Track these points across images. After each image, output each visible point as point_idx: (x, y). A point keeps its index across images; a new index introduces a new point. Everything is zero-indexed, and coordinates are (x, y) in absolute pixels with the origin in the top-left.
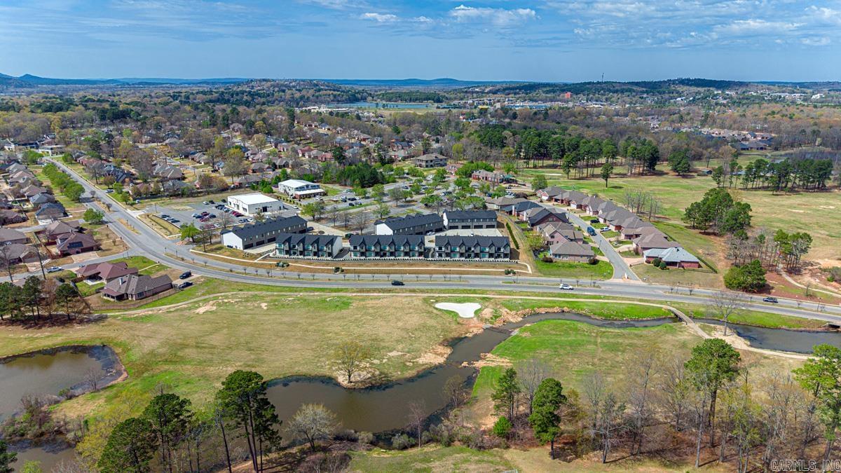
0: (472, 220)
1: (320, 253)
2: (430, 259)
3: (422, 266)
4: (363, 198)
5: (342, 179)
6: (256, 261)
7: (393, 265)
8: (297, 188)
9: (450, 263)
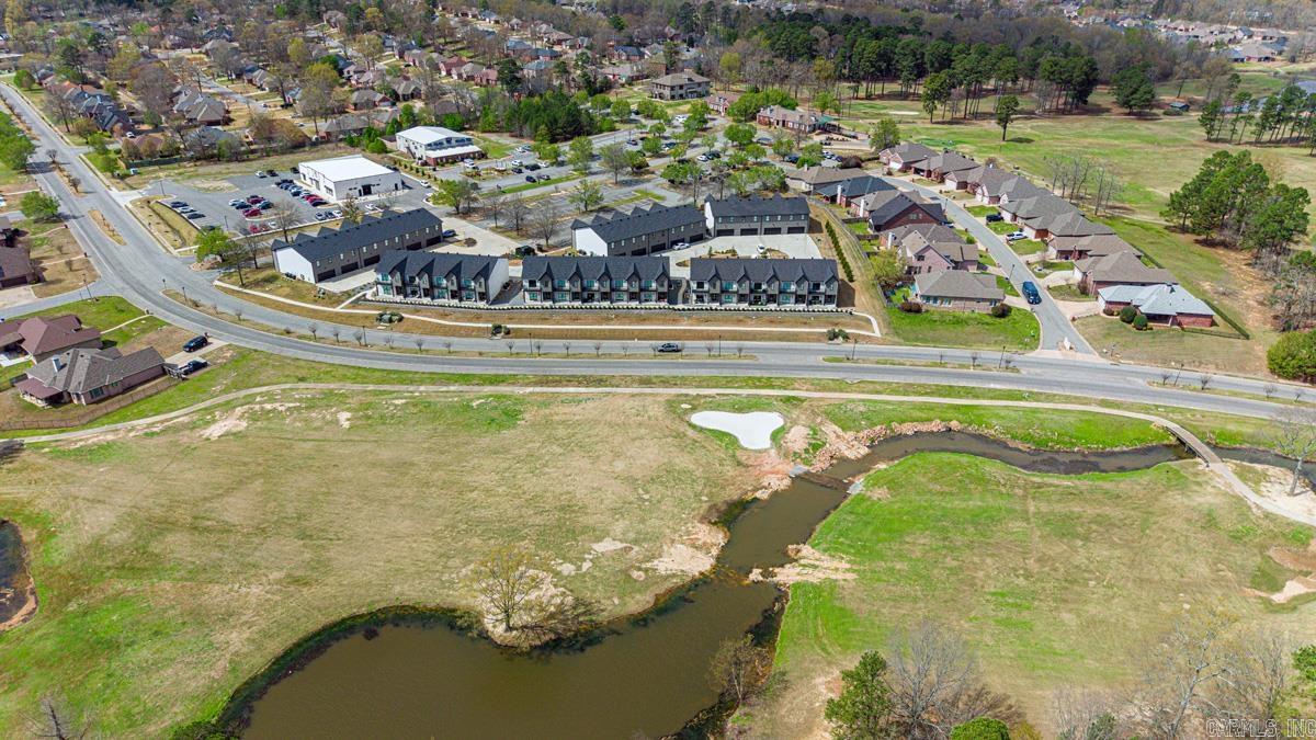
0: (761, 218)
1: (464, 293)
2: (680, 306)
3: (665, 322)
4: (552, 164)
5: (514, 124)
6: (338, 309)
7: (608, 320)
8: (429, 145)
9: (719, 314)
